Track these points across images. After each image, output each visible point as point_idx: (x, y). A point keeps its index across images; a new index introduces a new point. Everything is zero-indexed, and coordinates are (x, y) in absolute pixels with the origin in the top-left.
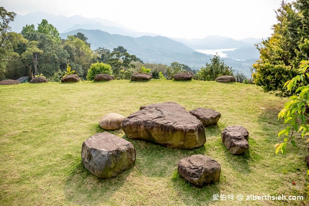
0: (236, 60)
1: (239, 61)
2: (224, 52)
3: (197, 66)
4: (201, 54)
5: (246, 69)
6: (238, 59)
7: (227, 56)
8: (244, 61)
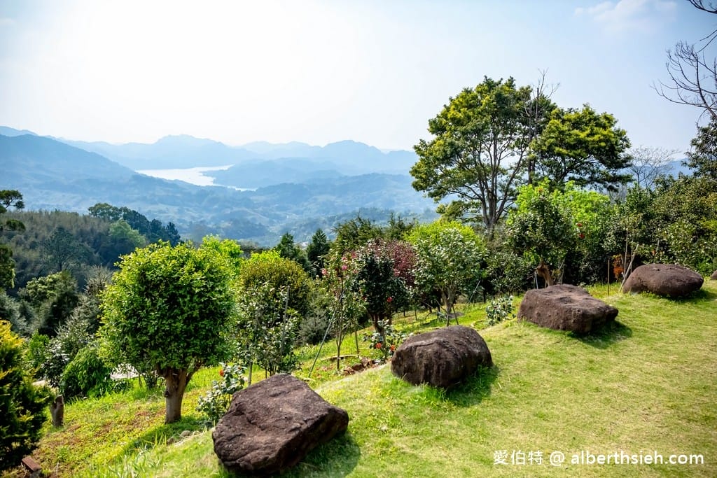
0: (237, 189)
1: (243, 192)
2: (206, 174)
4: (151, 180)
5: (260, 209)
6: (241, 188)
7: (214, 182)
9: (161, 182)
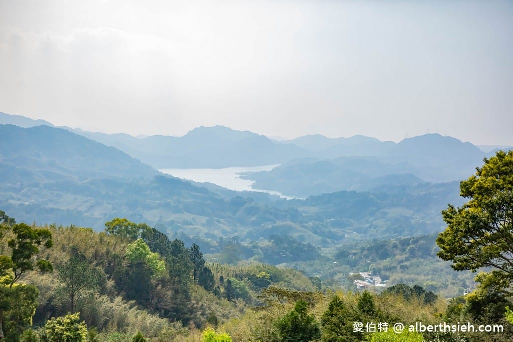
1: (290, 201)
2: (244, 176)
3: (169, 220)
5: (310, 224)
6: (288, 195)
7: (254, 186)
8: (305, 199)
9: (187, 185)
